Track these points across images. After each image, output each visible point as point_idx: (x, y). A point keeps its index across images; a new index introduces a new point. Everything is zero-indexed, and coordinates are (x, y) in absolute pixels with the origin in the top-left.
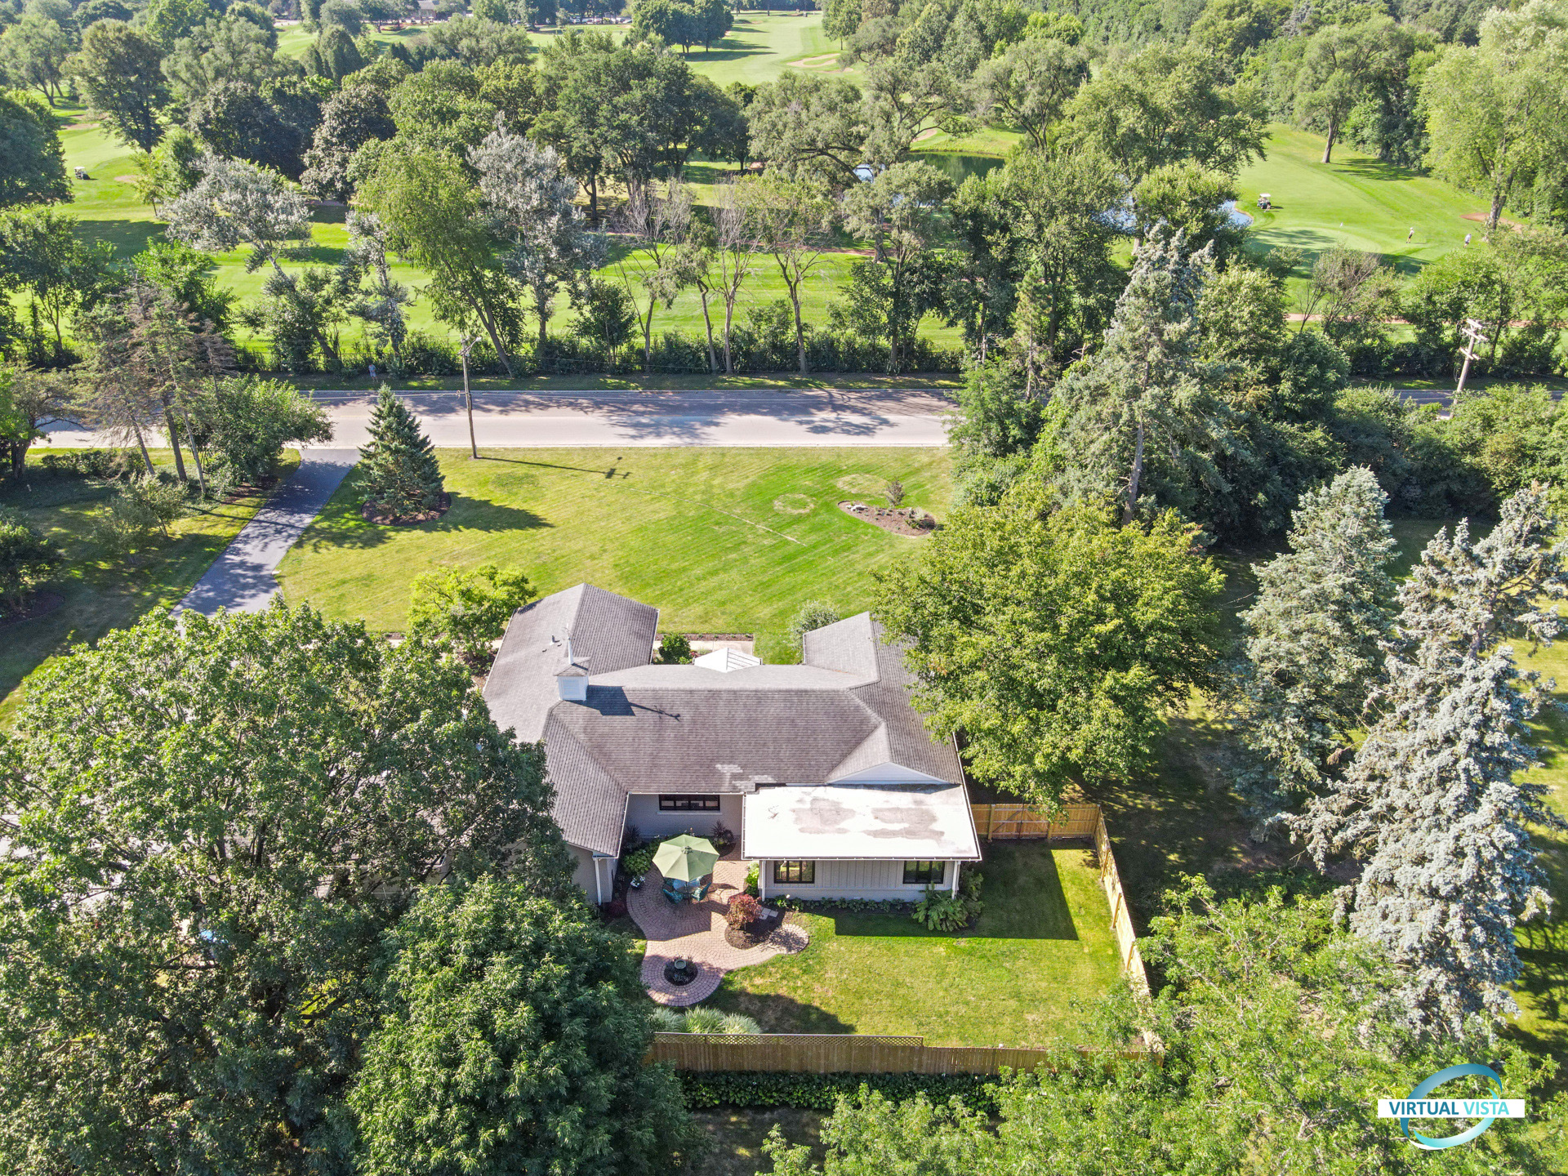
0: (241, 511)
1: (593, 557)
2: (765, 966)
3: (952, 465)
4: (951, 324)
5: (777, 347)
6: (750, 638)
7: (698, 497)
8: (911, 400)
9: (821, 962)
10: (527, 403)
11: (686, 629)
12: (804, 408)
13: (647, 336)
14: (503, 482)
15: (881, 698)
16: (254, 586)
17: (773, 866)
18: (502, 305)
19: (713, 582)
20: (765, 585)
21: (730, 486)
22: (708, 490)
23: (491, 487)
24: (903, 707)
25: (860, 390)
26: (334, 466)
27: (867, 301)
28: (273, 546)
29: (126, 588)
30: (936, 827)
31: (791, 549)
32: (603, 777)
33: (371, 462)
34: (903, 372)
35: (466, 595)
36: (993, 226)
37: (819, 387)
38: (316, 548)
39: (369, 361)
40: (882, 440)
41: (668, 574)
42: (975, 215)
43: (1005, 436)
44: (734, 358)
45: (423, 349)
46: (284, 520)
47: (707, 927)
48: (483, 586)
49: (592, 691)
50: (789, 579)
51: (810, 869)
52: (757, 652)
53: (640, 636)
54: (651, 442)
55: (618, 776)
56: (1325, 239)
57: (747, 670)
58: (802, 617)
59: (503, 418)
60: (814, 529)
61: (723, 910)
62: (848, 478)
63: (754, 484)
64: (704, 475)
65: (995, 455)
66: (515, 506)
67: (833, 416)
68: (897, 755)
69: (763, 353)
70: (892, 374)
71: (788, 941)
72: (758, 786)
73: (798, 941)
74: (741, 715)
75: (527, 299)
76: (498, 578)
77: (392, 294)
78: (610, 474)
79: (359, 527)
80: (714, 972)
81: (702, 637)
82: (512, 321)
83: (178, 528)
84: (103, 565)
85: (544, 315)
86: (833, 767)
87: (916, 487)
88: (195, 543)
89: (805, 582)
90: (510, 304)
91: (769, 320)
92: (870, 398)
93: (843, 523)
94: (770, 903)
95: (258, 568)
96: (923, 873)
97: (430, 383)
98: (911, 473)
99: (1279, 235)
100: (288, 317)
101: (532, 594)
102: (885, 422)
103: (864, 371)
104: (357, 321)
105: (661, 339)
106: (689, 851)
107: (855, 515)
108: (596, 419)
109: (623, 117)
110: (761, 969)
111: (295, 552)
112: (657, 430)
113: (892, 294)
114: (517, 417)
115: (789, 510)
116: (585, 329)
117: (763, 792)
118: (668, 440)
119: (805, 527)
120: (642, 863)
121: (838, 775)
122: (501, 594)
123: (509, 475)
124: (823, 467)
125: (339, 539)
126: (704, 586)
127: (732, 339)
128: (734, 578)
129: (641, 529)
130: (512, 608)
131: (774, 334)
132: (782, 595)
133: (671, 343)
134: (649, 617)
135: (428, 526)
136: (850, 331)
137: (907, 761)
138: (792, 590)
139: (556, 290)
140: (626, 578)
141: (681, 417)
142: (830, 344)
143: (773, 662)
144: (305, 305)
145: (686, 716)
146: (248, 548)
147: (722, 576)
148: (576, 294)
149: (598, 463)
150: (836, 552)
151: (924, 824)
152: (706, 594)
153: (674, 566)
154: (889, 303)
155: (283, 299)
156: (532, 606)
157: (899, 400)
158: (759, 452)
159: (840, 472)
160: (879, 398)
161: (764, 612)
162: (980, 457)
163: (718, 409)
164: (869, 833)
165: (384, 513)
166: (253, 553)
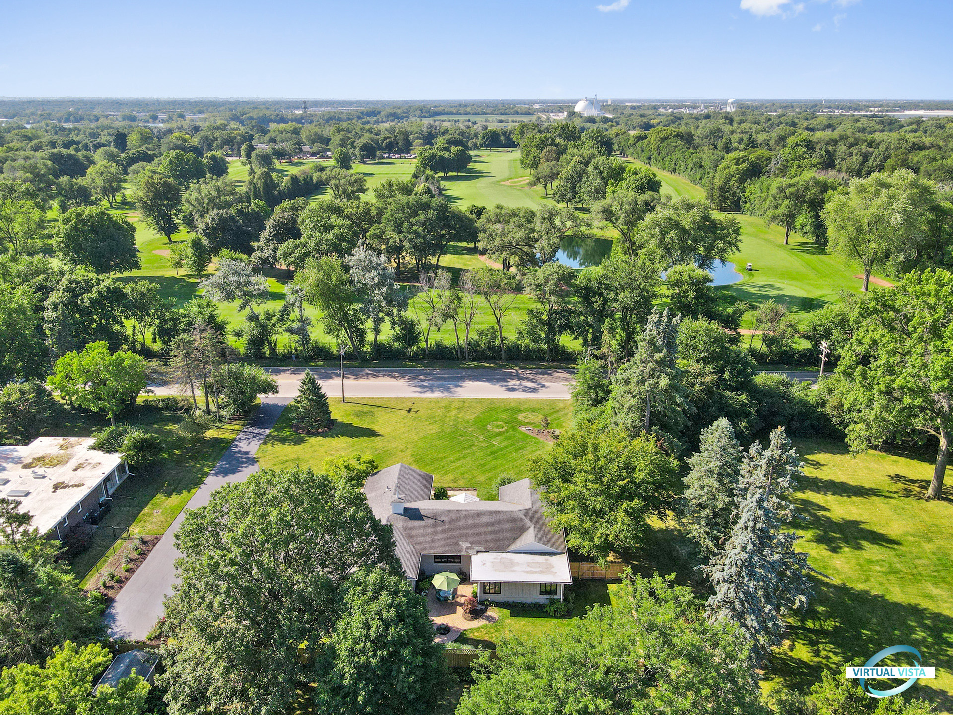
0: (236, 427)
1: (402, 451)
2: (479, 628)
3: (572, 409)
4: (576, 338)
5: (491, 348)
6: (475, 490)
7: (451, 423)
8: (557, 374)
9: (503, 627)
10: (368, 375)
11: (445, 485)
12: (502, 379)
13: (427, 342)
14: (358, 414)
15: (533, 516)
16: (246, 462)
17: (484, 585)
18: (357, 327)
19: (459, 463)
20: (483, 465)
21: (467, 417)
22: (456, 419)
23: (352, 417)
24: (542, 519)
25: (532, 369)
26: (277, 405)
27: (535, 327)
28: (253, 444)
29: (188, 463)
30: (554, 570)
31: (495, 449)
32: (411, 547)
33: (299, 405)
34: (553, 361)
35: (347, 467)
36: (595, 293)
37: (511, 368)
38: (273, 445)
39: (290, 353)
40: (542, 395)
41: (437, 459)
42: (586, 288)
43: (597, 396)
44: (469, 352)
45: (317, 347)
46: (256, 431)
47: (455, 612)
48: (354, 463)
49: (405, 510)
50: (494, 463)
51: (498, 586)
52: (478, 496)
53: (425, 487)
54: (428, 395)
55: (417, 547)
56: (779, 289)
57: (473, 503)
58: (499, 480)
59: (355, 382)
60: (507, 439)
61: (461, 605)
62: (524, 414)
63: (478, 417)
64: (454, 412)
65: (593, 405)
66: (364, 426)
67: (518, 383)
68: (538, 539)
69: (483, 351)
70: (547, 361)
71: (489, 618)
72: (478, 552)
73: (493, 619)
74: (470, 522)
75: (369, 324)
76: (362, 460)
77: (305, 321)
78: (409, 411)
79: (292, 435)
80: (458, 630)
81: (453, 489)
82: (361, 334)
83: (209, 434)
84: (177, 452)
85: (377, 331)
86: (510, 544)
87: (556, 419)
88: (216, 441)
89: (502, 464)
90: (361, 326)
91: (487, 335)
92: (536, 374)
93: (521, 436)
94: (482, 603)
95: (247, 453)
96: (548, 590)
97: (321, 364)
98: (553, 413)
99: (754, 286)
100: (255, 332)
101: (376, 468)
102: (543, 386)
103: (534, 360)
104: (287, 334)
105: (434, 343)
106: (448, 578)
107: (527, 432)
108: (401, 383)
109: (415, 228)
110: (478, 629)
111: (263, 447)
112: (431, 389)
113: (547, 324)
114: (363, 382)
115: (495, 430)
116: (397, 339)
117: (479, 554)
118: (437, 395)
119: (502, 438)
120: (427, 585)
121: (512, 548)
122: (363, 467)
123: (360, 411)
124: (512, 409)
125: (283, 441)
126: (454, 465)
127: (469, 344)
128: (468, 463)
129: (424, 438)
130: (367, 474)
131: (489, 342)
132: (490, 470)
133: (438, 345)
134: (429, 479)
135: (324, 435)
136: (527, 341)
137: (542, 542)
138: (495, 468)
139: (383, 321)
140: (417, 461)
141: (445, 384)
142: (517, 347)
143: (485, 500)
144: (263, 327)
145: (447, 521)
146: (241, 445)
147: (463, 461)
148: (393, 323)
149: (403, 405)
150: (517, 450)
151: (549, 568)
152: (455, 469)
153: (440, 456)
154: (546, 328)
155: (253, 324)
156: (377, 473)
157: (550, 375)
158: (481, 401)
159: (520, 411)
160: (541, 374)
161: (482, 478)
162: (585, 406)
163: (462, 379)
164: (524, 572)
165: (303, 428)
166: (243, 446)
